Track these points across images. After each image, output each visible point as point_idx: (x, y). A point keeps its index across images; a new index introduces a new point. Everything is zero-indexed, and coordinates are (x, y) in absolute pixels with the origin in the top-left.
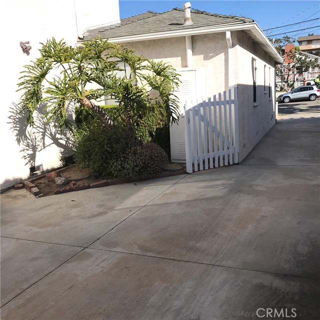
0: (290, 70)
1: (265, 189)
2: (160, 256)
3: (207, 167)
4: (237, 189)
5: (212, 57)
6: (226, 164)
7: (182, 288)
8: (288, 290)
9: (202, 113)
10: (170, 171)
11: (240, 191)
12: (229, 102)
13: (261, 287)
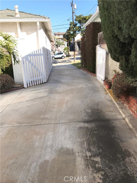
0: (53, 46)
1: (62, 91)
2: (29, 125)
3: (33, 85)
4: (51, 92)
5: (30, 34)
6: (41, 83)
7: (48, 136)
8: (92, 127)
9: (29, 59)
10: (16, 87)
11: (52, 93)
12: (40, 55)
13: (81, 128)
